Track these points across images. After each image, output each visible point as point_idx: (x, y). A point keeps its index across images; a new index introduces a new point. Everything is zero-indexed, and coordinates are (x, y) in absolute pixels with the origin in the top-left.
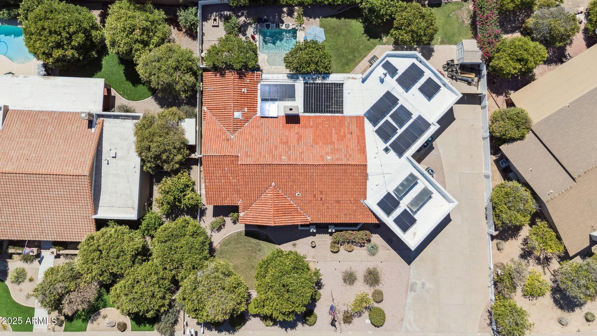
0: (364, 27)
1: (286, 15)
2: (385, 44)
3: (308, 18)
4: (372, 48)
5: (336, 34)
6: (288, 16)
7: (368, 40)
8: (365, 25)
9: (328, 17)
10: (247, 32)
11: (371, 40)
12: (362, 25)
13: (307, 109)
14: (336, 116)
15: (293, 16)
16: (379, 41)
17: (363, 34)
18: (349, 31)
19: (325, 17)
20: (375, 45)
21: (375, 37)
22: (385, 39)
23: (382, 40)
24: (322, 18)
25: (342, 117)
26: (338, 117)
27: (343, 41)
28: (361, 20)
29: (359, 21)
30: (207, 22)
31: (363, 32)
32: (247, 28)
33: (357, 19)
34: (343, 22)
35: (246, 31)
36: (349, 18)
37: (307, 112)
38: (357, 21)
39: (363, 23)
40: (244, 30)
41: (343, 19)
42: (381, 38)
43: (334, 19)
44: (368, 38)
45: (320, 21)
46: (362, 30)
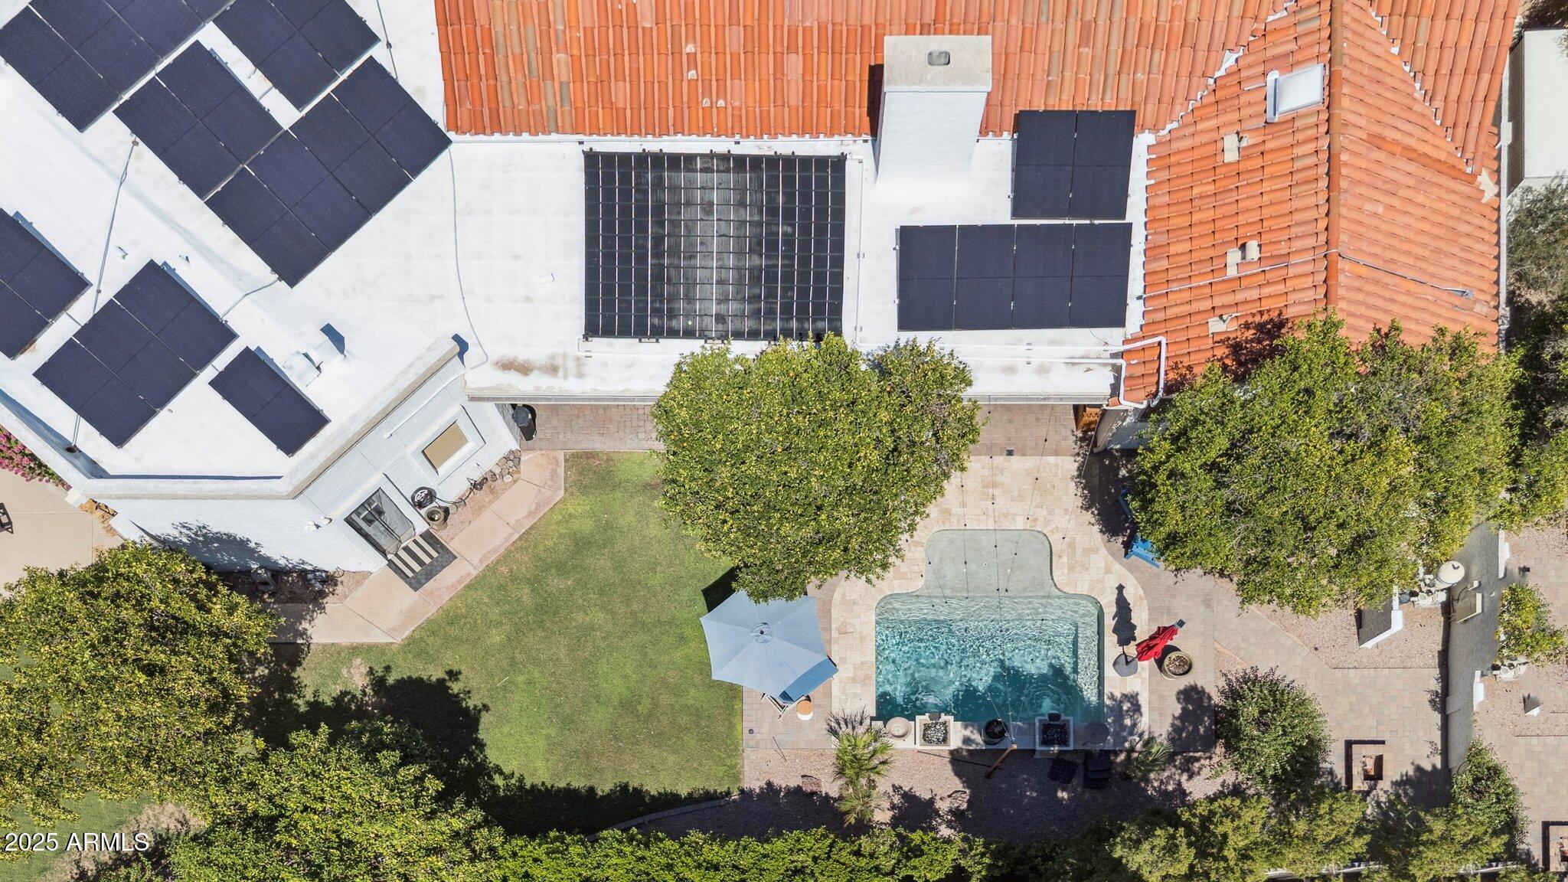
0: (481, 746)
1: (943, 806)
2: (355, 650)
3: (808, 788)
4: (432, 628)
5: (644, 707)
6: (931, 801)
7: (453, 675)
8: (471, 757)
9: (691, 799)
10: (1178, 711)
11: (436, 673)
12: (493, 756)
13: (822, 182)
14: (636, 131)
15: (897, 800)
16: (388, 669)
17: (486, 707)
18: (568, 722)
19: (709, 797)
20: (415, 646)
21: (413, 686)
22: (357, 679)
23: (371, 671)
24: (728, 793)
25: (594, 130)
26: (620, 130)
27: (603, 666)
28: (499, 781)
29: (506, 777)
30: (1419, 769)
31: (485, 719)
32: (1177, 730)
33: (521, 787)
34: (600, 771)
35: (1184, 716)
36: (569, 793)
37: (822, 162)
38: (521, 780)
39: (483, 770)
40: (1199, 721)
41: (604, 787)
42: (379, 684)
43: (653, 787)
44: (455, 687)
45: (736, 777)
46: (488, 730)
